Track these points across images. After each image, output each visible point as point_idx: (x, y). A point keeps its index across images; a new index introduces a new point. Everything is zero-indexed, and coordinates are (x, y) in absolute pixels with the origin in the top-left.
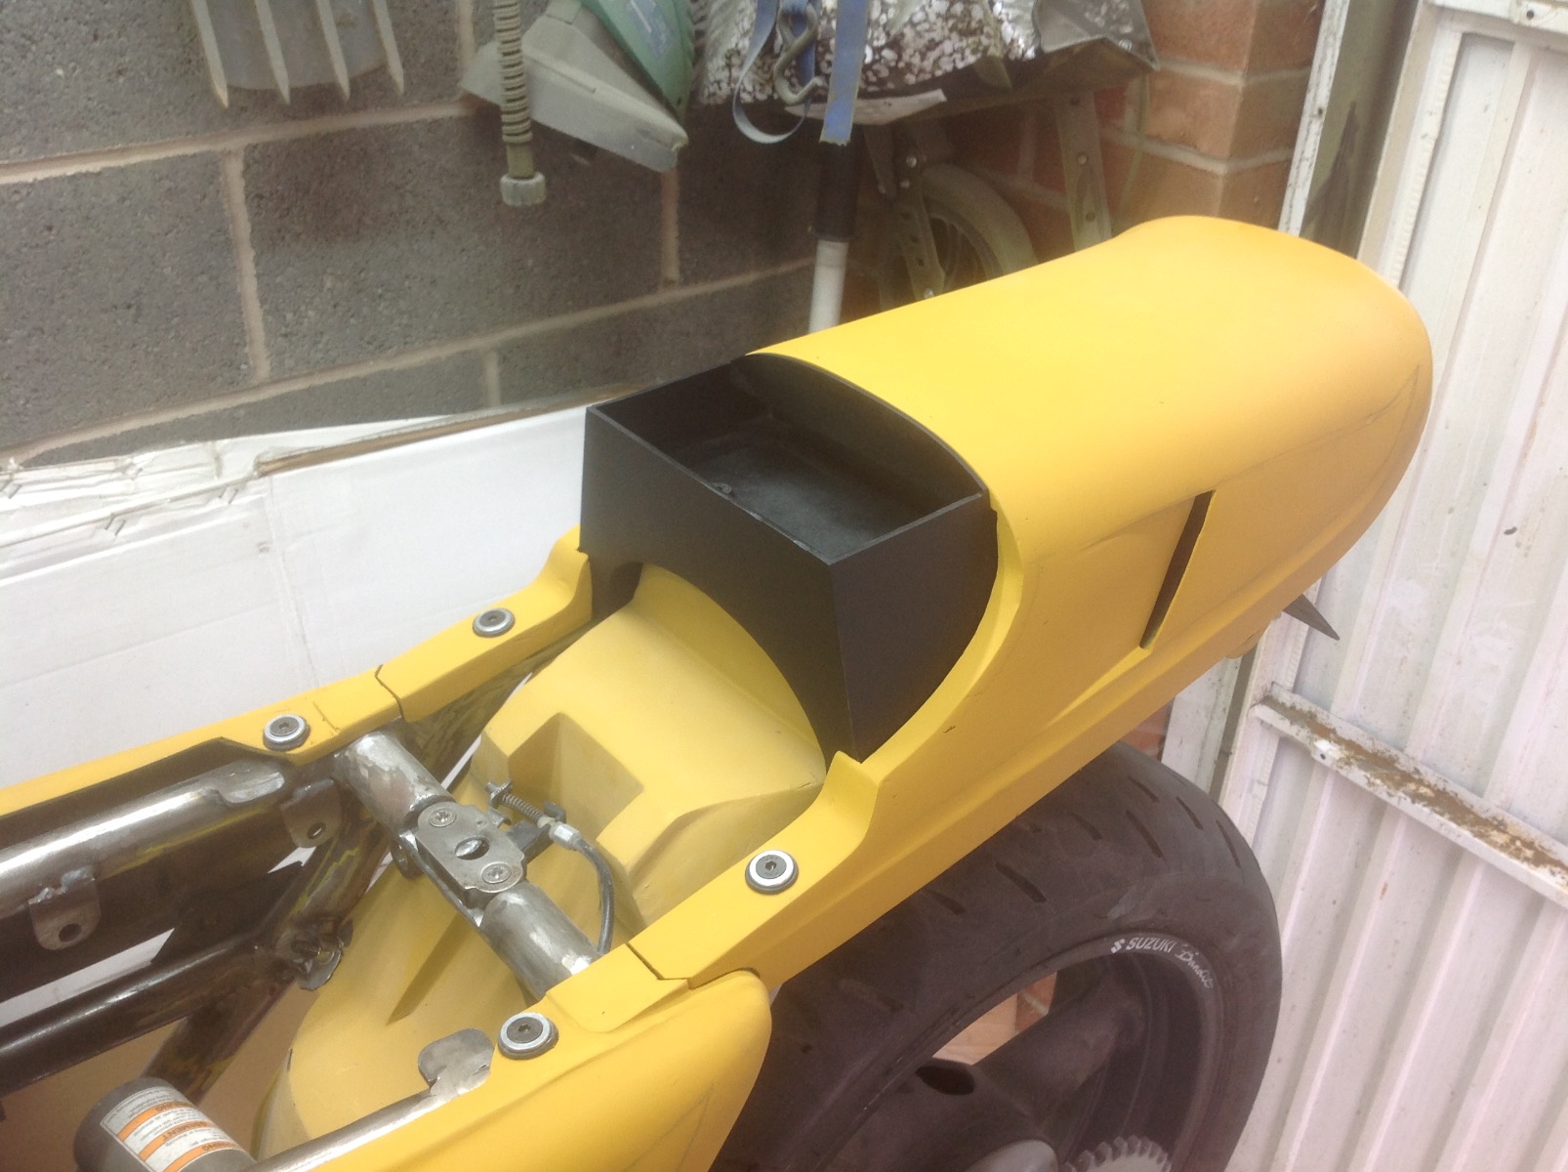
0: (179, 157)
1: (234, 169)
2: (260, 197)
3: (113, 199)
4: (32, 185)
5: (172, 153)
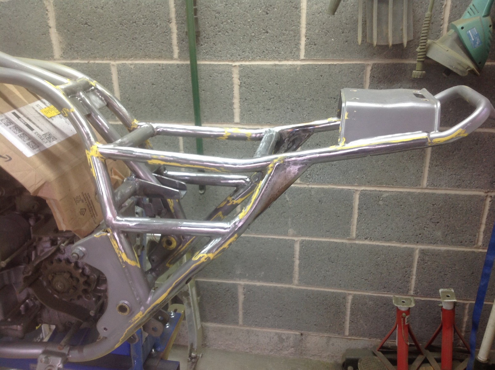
0: (356, 64)
1: (369, 69)
2: (374, 77)
3: (338, 71)
4: (320, 65)
5: (354, 62)
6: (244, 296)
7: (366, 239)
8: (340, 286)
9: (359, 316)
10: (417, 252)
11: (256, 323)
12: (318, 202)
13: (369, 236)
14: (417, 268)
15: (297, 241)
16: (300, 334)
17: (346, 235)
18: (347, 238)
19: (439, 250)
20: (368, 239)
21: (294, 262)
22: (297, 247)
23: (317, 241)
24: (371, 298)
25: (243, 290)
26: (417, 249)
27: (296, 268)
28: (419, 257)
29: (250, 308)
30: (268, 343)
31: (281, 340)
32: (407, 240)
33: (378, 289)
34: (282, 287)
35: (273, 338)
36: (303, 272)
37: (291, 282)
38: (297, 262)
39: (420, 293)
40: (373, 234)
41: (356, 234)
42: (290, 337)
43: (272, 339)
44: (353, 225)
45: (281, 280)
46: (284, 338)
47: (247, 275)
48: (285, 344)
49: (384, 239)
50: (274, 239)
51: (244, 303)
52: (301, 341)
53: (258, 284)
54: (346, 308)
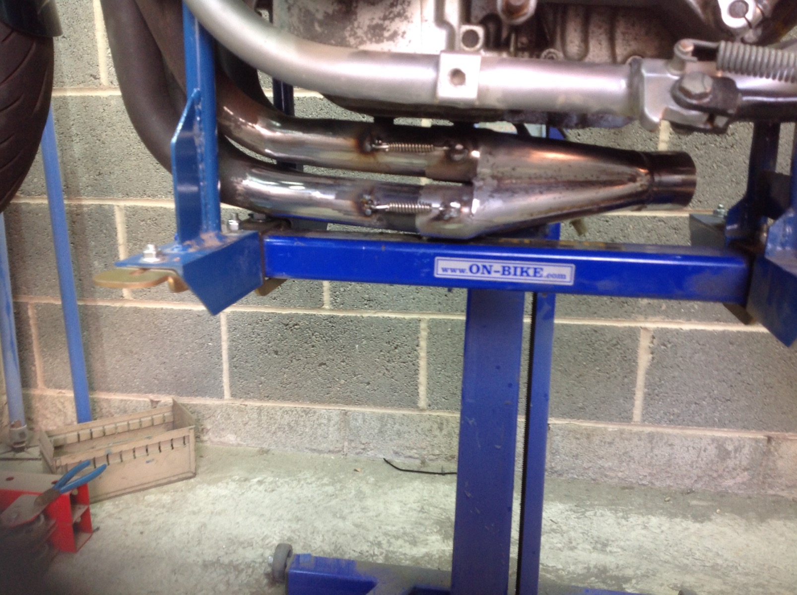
6: (651, 356)
11: (672, 417)
16: (766, 438)
25: (652, 342)
29: (663, 382)
30: (692, 462)
31: (723, 453)
35: (705, 451)
42: (744, 447)
43: (702, 452)
46: (730, 448)
48: (730, 463)
51: (649, 372)
52: (767, 454)
53: (687, 327)
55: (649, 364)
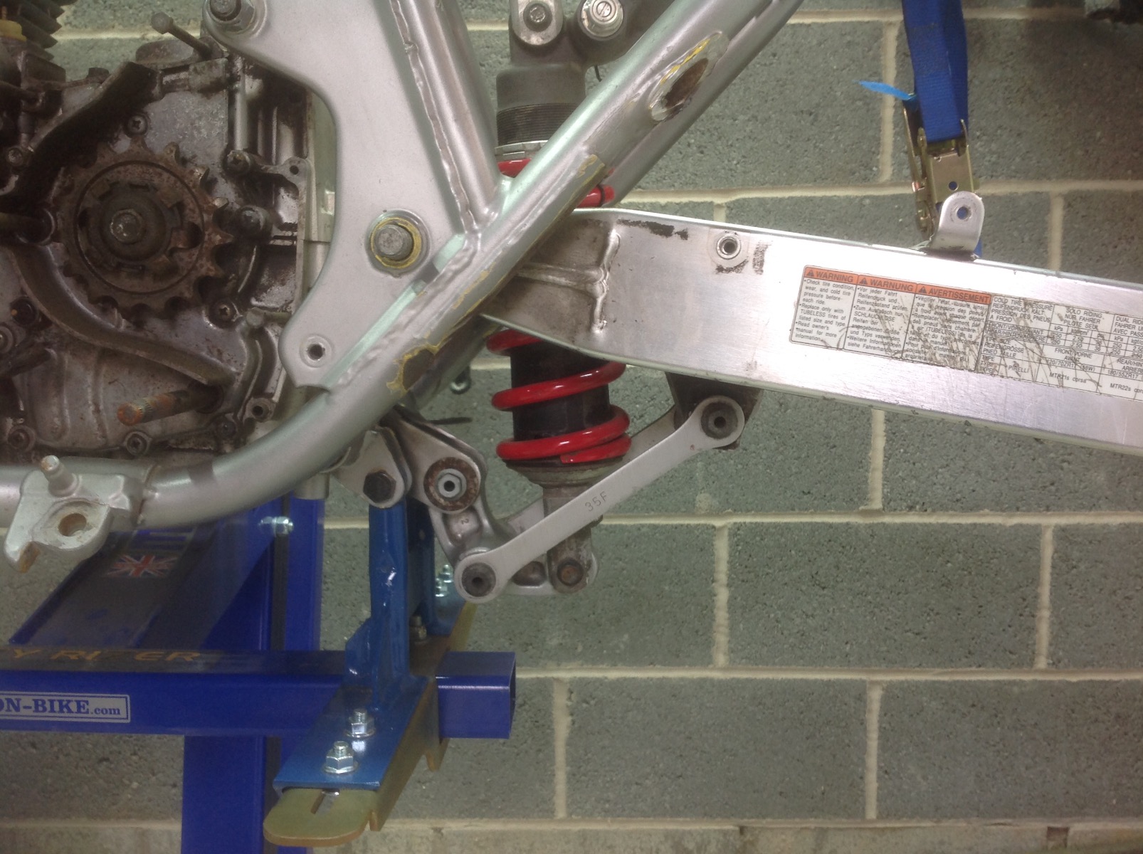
6: (570, 718)
7: (911, 508)
8: (846, 662)
9: (904, 752)
10: (1048, 536)
11: (607, 806)
12: (777, 407)
13: (917, 499)
14: (1052, 586)
15: (721, 528)
16: (737, 829)
17: (856, 500)
18: (862, 508)
19: (1105, 526)
20: (918, 507)
21: (715, 595)
22: (722, 548)
23: (776, 525)
24: (933, 688)
25: (570, 699)
26: (1047, 527)
27: (722, 616)
28: (1056, 551)
29: (589, 755)
32: (1019, 504)
33: (952, 661)
34: (682, 679)
36: (741, 626)
37: (707, 661)
38: (723, 596)
39: (1066, 661)
40: (929, 493)
41: (885, 497)
42: (709, 842)
44: (874, 469)
45: (678, 656)
46: (691, 846)
47: (580, 649)
49: (959, 504)
50: (655, 527)
51: (570, 743)
53: (613, 675)
54: (865, 729)
55: (568, 731)
